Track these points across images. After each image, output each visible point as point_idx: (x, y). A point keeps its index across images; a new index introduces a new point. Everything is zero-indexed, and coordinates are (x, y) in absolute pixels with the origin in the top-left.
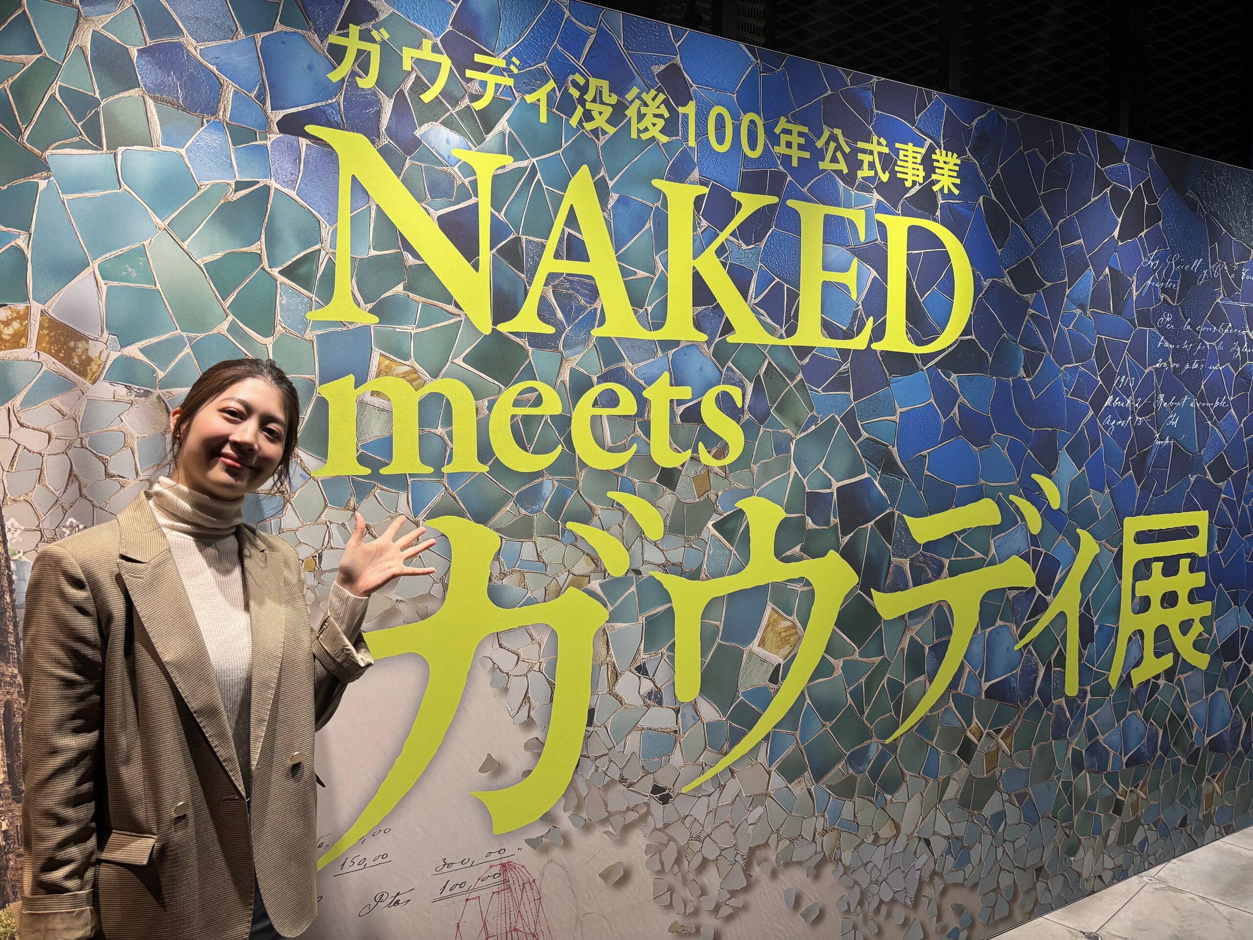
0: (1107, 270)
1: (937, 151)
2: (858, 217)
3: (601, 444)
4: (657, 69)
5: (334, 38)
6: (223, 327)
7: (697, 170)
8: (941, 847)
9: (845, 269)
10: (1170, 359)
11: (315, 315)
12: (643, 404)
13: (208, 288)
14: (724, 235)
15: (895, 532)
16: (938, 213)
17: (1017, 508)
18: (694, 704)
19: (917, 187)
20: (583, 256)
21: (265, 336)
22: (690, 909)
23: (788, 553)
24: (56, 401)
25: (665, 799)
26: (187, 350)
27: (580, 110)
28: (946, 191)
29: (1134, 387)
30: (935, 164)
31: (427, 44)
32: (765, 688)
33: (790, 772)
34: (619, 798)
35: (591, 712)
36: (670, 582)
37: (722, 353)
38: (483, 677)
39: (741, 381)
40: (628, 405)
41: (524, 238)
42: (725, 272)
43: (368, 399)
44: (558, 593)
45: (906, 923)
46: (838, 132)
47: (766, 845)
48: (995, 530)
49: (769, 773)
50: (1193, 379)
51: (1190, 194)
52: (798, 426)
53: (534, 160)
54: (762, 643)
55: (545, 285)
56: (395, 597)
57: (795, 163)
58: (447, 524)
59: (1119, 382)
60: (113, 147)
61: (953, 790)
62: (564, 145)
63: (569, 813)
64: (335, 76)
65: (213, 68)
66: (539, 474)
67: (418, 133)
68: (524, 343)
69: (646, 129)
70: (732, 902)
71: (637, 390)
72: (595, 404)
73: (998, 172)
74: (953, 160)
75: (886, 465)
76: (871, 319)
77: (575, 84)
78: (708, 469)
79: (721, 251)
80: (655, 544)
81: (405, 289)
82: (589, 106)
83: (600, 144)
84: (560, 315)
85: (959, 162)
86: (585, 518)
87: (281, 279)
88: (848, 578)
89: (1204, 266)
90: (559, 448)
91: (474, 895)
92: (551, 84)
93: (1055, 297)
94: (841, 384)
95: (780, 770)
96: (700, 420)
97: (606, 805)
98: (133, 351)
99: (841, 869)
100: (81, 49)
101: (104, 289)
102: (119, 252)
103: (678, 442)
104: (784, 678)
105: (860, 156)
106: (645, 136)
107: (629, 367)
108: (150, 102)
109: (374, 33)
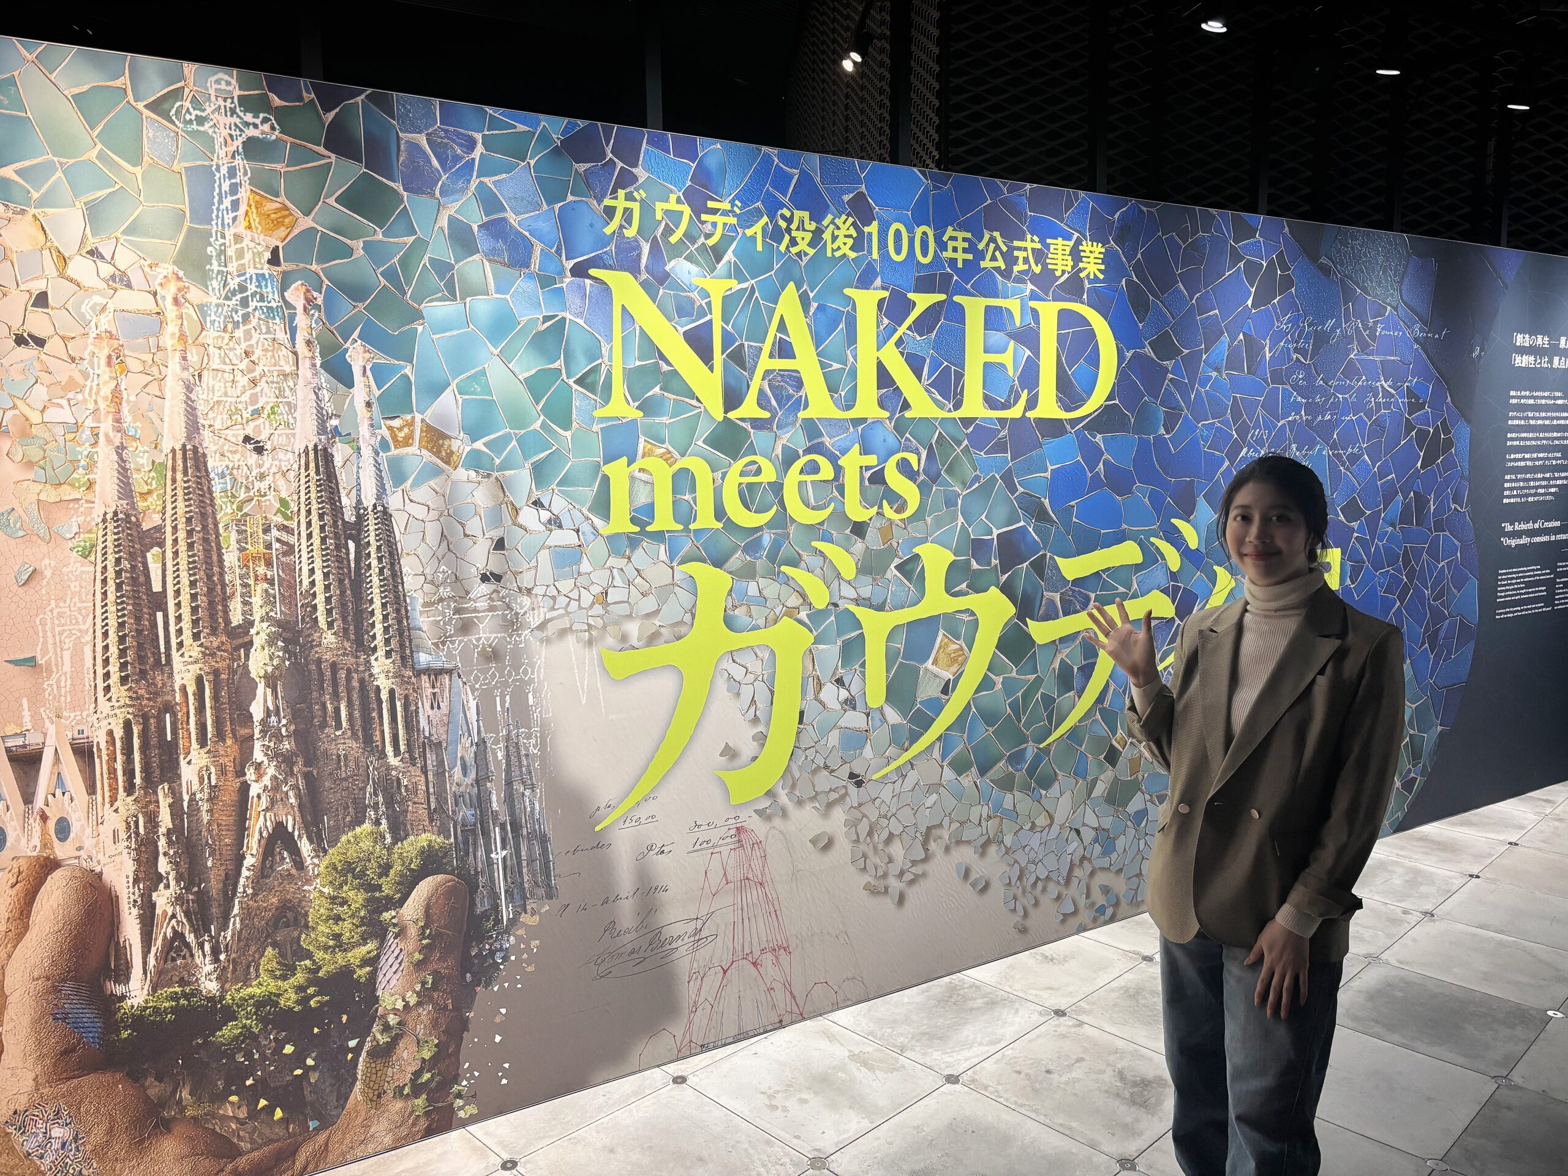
0: (1241, 336)
1: (1084, 243)
2: (1013, 305)
3: (807, 504)
4: (846, 198)
5: (608, 202)
6: (537, 425)
7: (879, 279)
8: (1088, 835)
9: (1003, 351)
10: (1303, 413)
11: (598, 413)
12: (838, 470)
13: (526, 397)
14: (902, 330)
15: (1048, 572)
16: (1085, 297)
17: (1157, 549)
18: (881, 710)
19: (1066, 276)
20: (791, 355)
21: (566, 430)
22: (880, 873)
23: (957, 589)
24: (432, 483)
25: (859, 784)
26: (514, 443)
27: (787, 238)
28: (1092, 277)
29: (1268, 439)
30: (1082, 254)
31: (673, 198)
32: (938, 699)
33: (960, 767)
34: (824, 781)
35: (802, 714)
36: (861, 612)
37: (900, 427)
38: (722, 684)
39: (917, 449)
40: (827, 471)
41: (746, 344)
42: (903, 360)
43: (637, 474)
44: (776, 622)
45: (1059, 897)
46: (997, 234)
47: (940, 825)
48: (1138, 568)
49: (942, 767)
50: (1325, 430)
51: (1323, 260)
52: (964, 485)
53: (753, 282)
54: (935, 662)
55: (763, 379)
56: (658, 623)
57: (960, 265)
58: (693, 568)
59: (1253, 435)
60: (463, 298)
61: (1100, 789)
62: (776, 267)
63: (786, 791)
64: (608, 230)
65: (527, 234)
66: (759, 529)
67: (667, 268)
68: (747, 426)
69: (839, 248)
70: (913, 870)
71: (834, 460)
72: (801, 472)
73: (1139, 256)
74: (1099, 249)
75: (1041, 515)
76: (1026, 391)
77: (783, 217)
78: (891, 522)
79: (899, 343)
80: (849, 582)
81: (661, 389)
82: (794, 234)
83: (803, 264)
84: (774, 403)
85: (1103, 250)
86: (795, 563)
87: (576, 387)
88: (1010, 610)
89: (1338, 325)
90: (775, 508)
91: (717, 850)
92: (765, 219)
93: (1192, 362)
94: (1001, 447)
95: (951, 765)
96: (883, 482)
97: (814, 786)
98: (479, 445)
99: (1003, 850)
100: (441, 228)
101: (460, 401)
102: (469, 374)
103: (867, 500)
104: (953, 690)
105: (1016, 253)
106: (838, 254)
107: (827, 440)
108: (486, 263)
109: (635, 194)
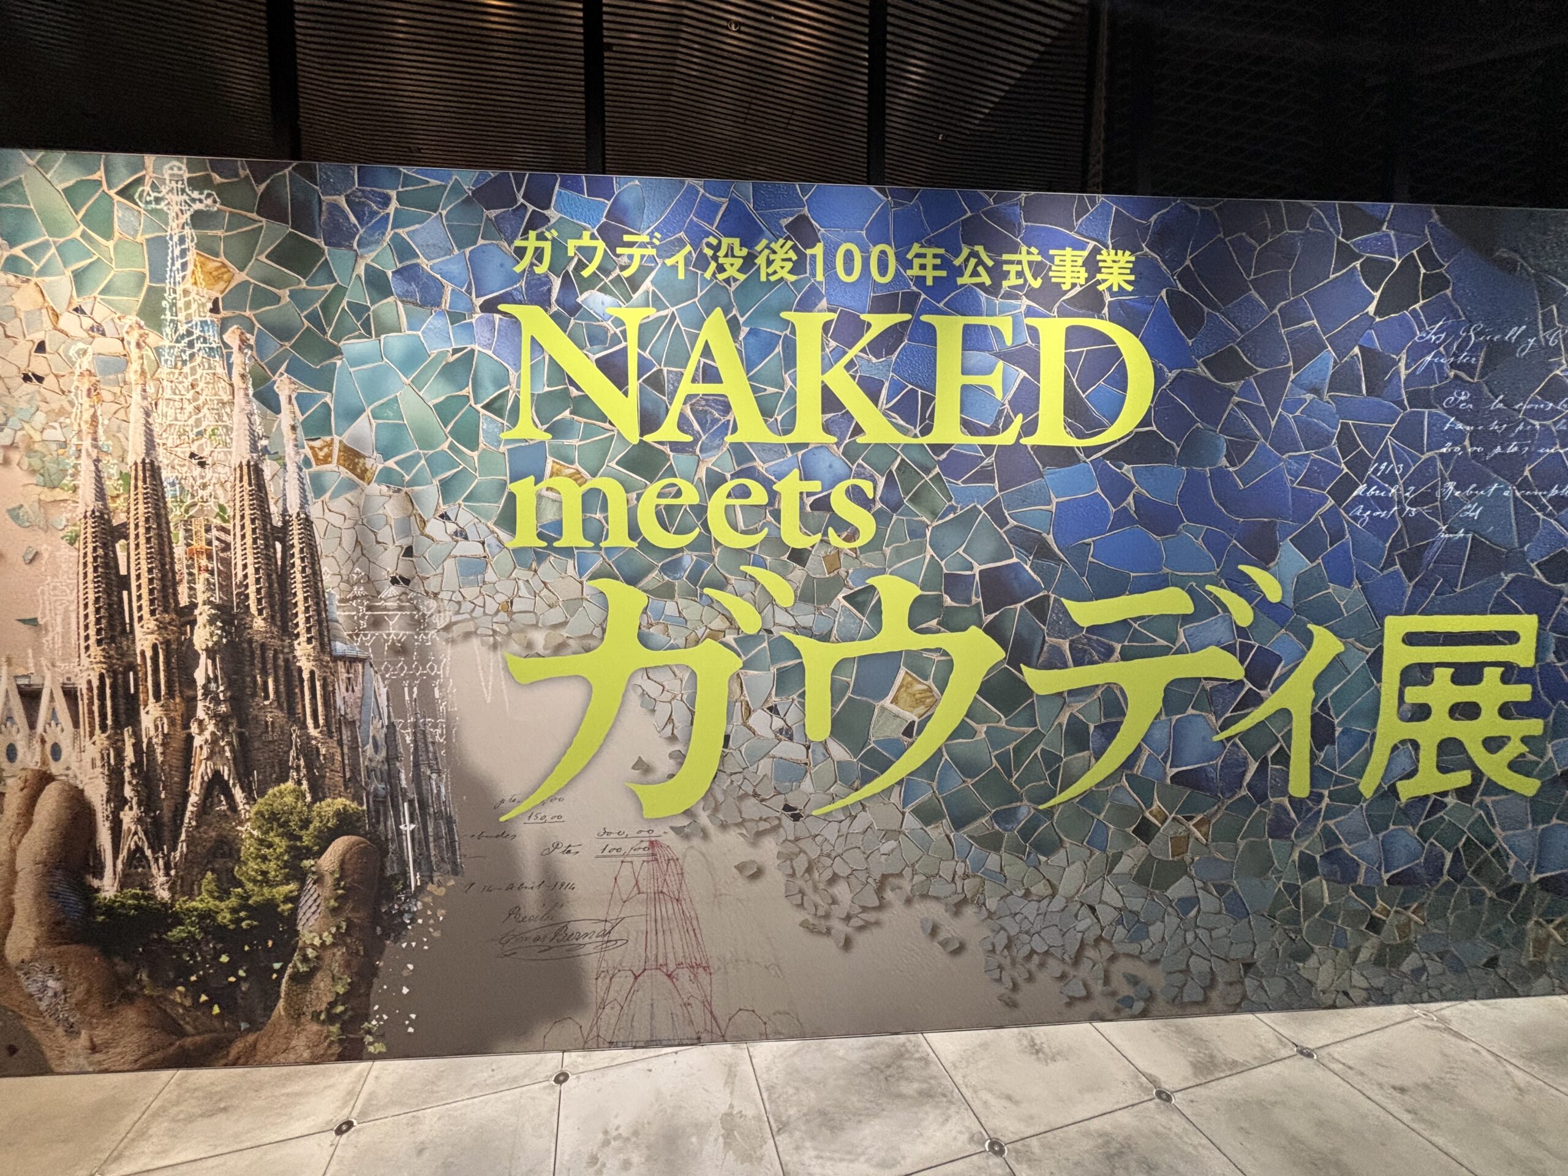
0: (1356, 350)
1: (1104, 251)
2: (1004, 324)
3: (735, 528)
4: (785, 222)
5: (518, 243)
6: (445, 446)
7: (825, 300)
8: (1107, 915)
9: (989, 371)
10: (1467, 443)
11: (505, 436)
12: (773, 495)
13: (435, 420)
14: (852, 353)
15: (1050, 615)
16: (1106, 310)
17: (1216, 598)
18: (824, 744)
19: (1078, 289)
20: (718, 379)
21: (473, 451)
22: (821, 912)
23: (924, 626)
24: (348, 496)
25: (796, 817)
26: (423, 462)
27: (713, 265)
28: (1115, 288)
29: (1402, 476)
30: (1101, 264)
31: (586, 235)
32: (898, 740)
33: (927, 815)
34: (751, 808)
35: (727, 738)
36: (801, 642)
37: (851, 453)
38: (634, 699)
39: (872, 476)
40: (759, 495)
41: (665, 370)
42: (854, 384)
43: (545, 493)
44: (697, 642)
45: (1063, 977)
46: (980, 249)
47: (900, 875)
48: (1186, 619)
49: (903, 814)
52: (934, 515)
53: (674, 309)
54: (895, 701)
55: (685, 403)
56: (566, 635)
57: (929, 282)
58: (603, 584)
60: (378, 335)
61: (1125, 865)
62: (699, 294)
63: (708, 812)
64: (518, 269)
65: (439, 276)
66: (680, 550)
67: (579, 300)
68: (667, 449)
69: (775, 272)
70: (864, 916)
71: (767, 484)
72: (729, 496)
73: (1188, 262)
74: (1126, 258)
75: (1042, 551)
76: (1020, 416)
77: (709, 245)
78: (839, 551)
79: (849, 366)
80: (786, 610)
81: (571, 413)
82: (721, 261)
83: (732, 289)
84: (697, 426)
85: (1133, 259)
86: (721, 585)
87: (483, 411)
88: (995, 653)
89: (1531, 332)
90: (697, 531)
91: (628, 859)
92: (688, 248)
93: (1273, 385)
94: (985, 475)
95: (916, 812)
96: (829, 509)
97: (741, 812)
98: (391, 463)
99: (985, 913)
100: (358, 276)
101: (374, 425)
102: (382, 401)
103: (807, 525)
104: (919, 732)
105: (1006, 267)
106: (773, 278)
107: (759, 464)
108: (400, 304)
109: (547, 234)
